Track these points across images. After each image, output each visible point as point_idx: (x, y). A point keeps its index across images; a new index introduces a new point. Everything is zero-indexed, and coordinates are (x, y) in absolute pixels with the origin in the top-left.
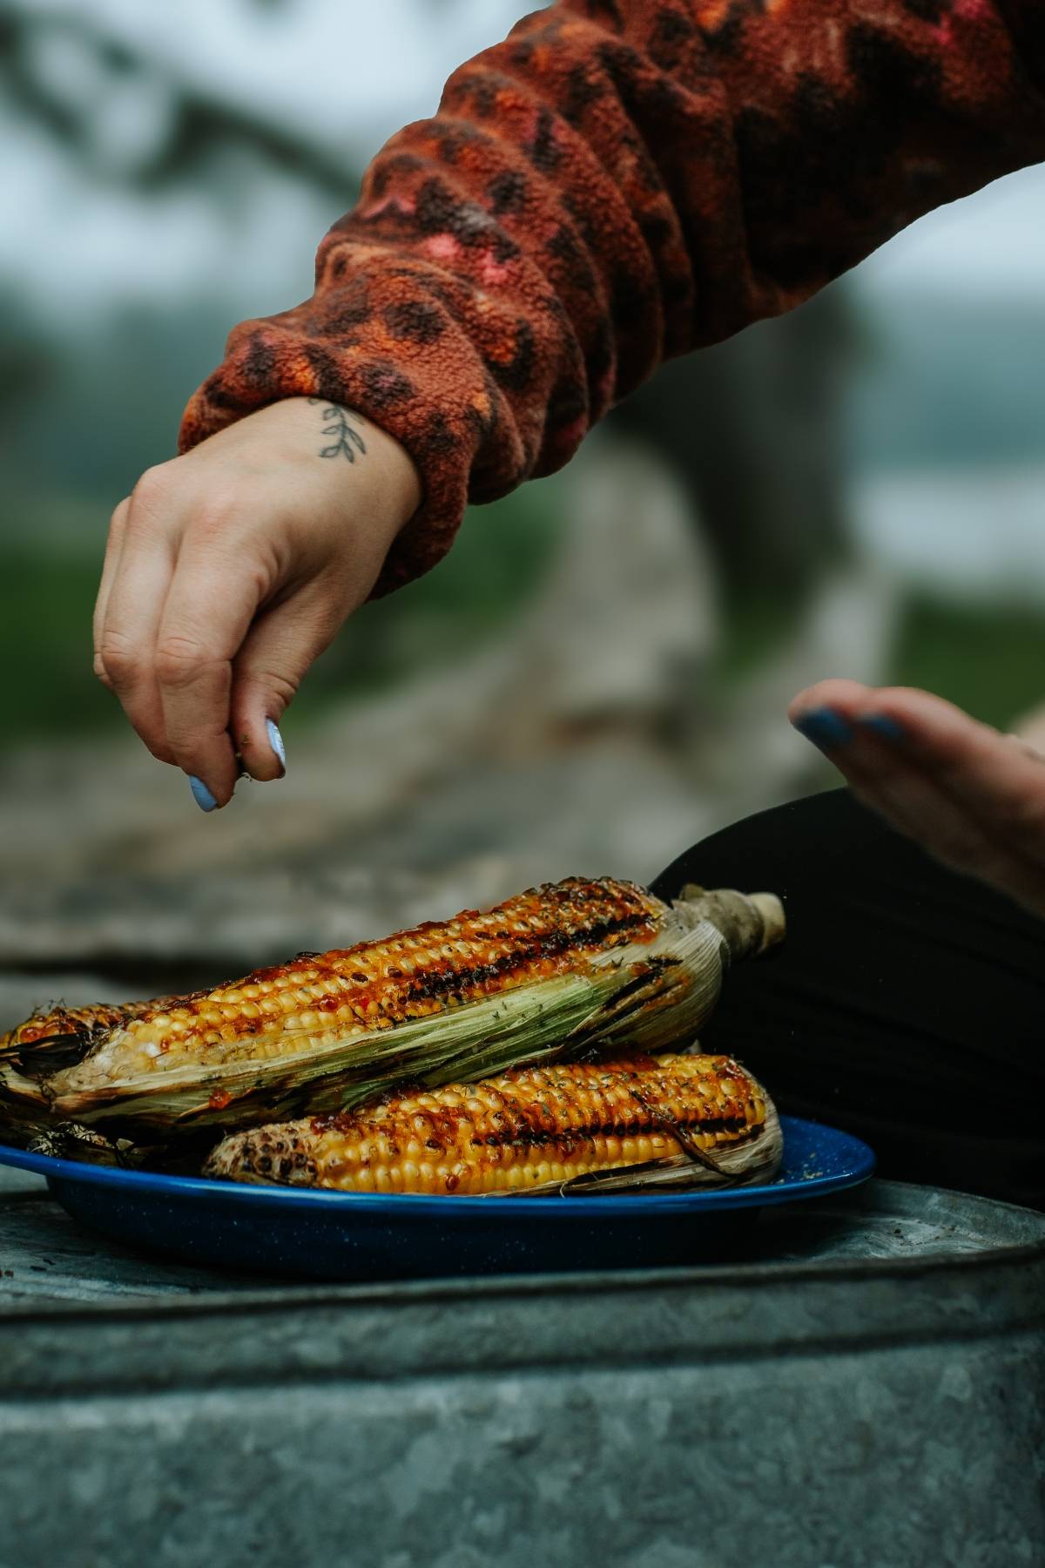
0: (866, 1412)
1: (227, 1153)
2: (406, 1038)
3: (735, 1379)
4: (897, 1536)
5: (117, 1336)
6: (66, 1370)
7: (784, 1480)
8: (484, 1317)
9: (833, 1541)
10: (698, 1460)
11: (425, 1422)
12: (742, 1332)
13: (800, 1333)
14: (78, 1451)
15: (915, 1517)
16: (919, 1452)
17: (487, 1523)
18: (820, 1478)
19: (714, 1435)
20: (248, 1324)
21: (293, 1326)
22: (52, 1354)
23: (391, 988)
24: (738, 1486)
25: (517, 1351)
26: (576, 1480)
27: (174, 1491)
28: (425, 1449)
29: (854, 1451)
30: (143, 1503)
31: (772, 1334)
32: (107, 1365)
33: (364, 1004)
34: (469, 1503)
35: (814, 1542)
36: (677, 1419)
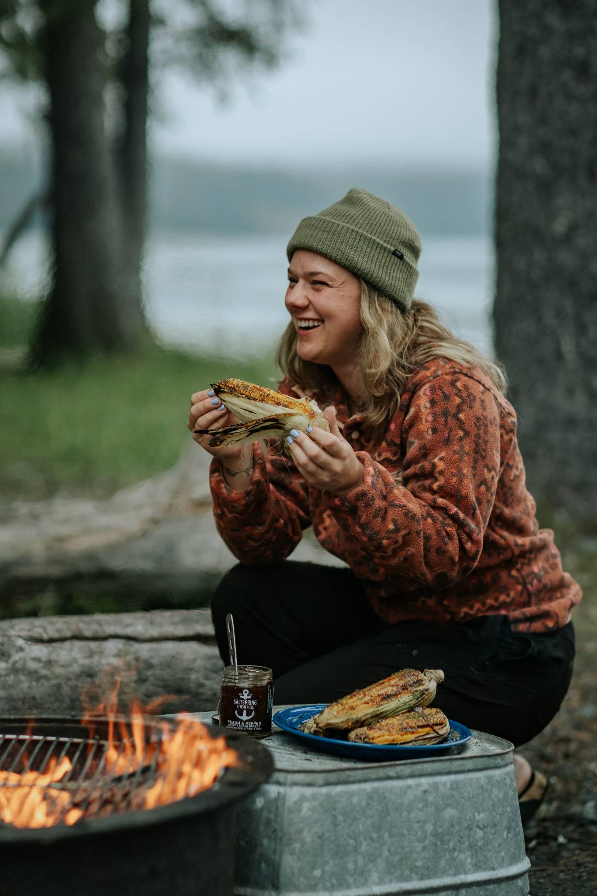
0: (483, 783)
1: (352, 735)
2: (382, 709)
3: (461, 777)
4: (488, 807)
5: (359, 772)
6: (351, 779)
7: (469, 796)
8: (419, 767)
9: (477, 808)
10: (455, 793)
11: (410, 787)
12: (462, 768)
13: (471, 768)
14: (352, 794)
15: (491, 803)
16: (491, 790)
17: (420, 805)
18: (475, 796)
19: (457, 788)
20: (380, 769)
21: (388, 769)
22: (349, 776)
23: (378, 698)
24: (461, 798)
25: (424, 773)
26: (434, 797)
27: (369, 801)
28: (410, 792)
29: (480, 790)
30: (364, 804)
31: (467, 768)
32: (358, 778)
33: (374, 702)
34: (417, 802)
35: (474, 808)
36: (451, 785)
